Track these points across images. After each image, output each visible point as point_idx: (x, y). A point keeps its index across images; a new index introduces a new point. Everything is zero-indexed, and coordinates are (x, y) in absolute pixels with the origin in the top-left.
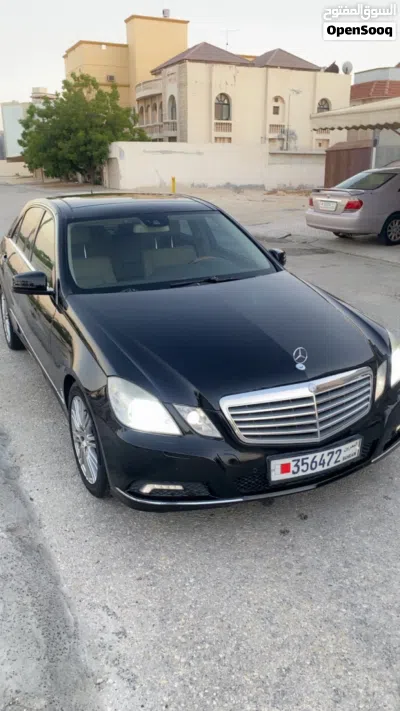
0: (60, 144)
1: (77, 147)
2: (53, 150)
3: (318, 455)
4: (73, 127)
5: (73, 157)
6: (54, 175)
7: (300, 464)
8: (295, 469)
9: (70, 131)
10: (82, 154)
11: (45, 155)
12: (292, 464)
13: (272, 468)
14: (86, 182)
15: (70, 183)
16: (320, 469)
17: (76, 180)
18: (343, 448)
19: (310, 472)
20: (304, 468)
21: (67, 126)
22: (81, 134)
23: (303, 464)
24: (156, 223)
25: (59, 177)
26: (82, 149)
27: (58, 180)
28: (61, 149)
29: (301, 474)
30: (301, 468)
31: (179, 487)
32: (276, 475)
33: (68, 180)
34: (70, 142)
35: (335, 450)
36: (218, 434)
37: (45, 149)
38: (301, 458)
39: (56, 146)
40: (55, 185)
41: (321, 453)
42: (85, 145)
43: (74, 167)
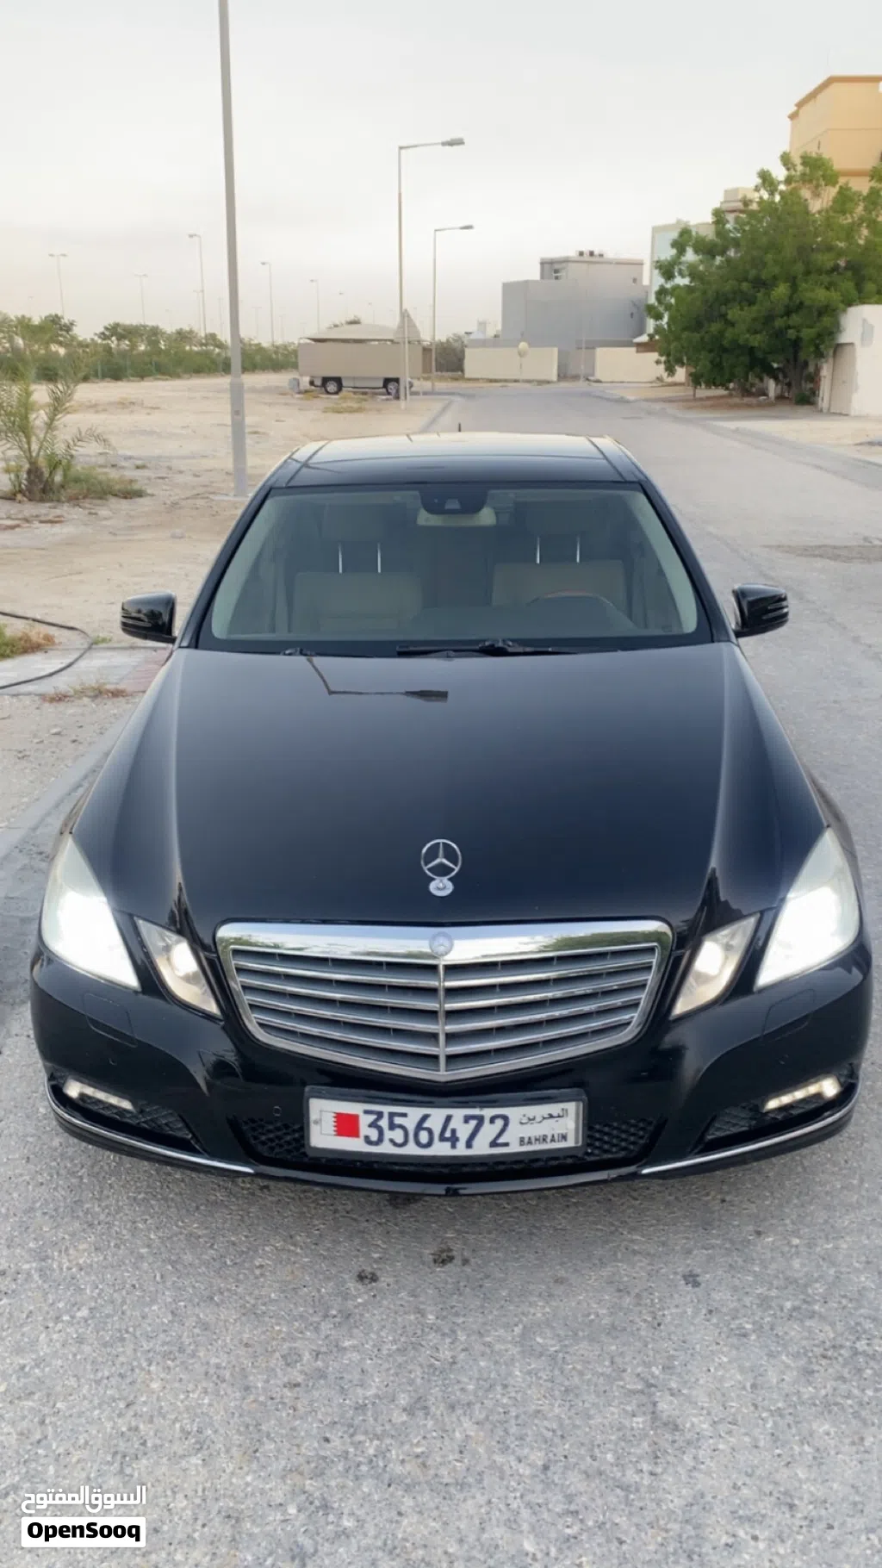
0: (734, 313)
1: (769, 319)
2: (715, 327)
3: (436, 1117)
4: (765, 275)
5: (756, 341)
6: (711, 383)
7: (384, 1123)
8: (374, 1135)
9: (759, 283)
10: (779, 334)
11: (696, 336)
12: (365, 1120)
13: (313, 1115)
14: (780, 398)
15: (747, 400)
16: (441, 1149)
17: (764, 393)
18: (515, 1113)
19: (412, 1150)
20: (398, 1135)
21: (753, 273)
22: (782, 290)
23: (392, 1126)
24: (453, 505)
25: (724, 385)
26: (779, 323)
27: (721, 392)
28: (733, 325)
29: (386, 1148)
30: (388, 1134)
31: (126, 1105)
32: (323, 1136)
33: (746, 392)
34: (754, 308)
35: (488, 1113)
36: (212, 1008)
37: (697, 325)
38: (386, 1109)
39: (723, 316)
40: (714, 404)
41: (445, 1112)
42: (788, 312)
43: (758, 364)
